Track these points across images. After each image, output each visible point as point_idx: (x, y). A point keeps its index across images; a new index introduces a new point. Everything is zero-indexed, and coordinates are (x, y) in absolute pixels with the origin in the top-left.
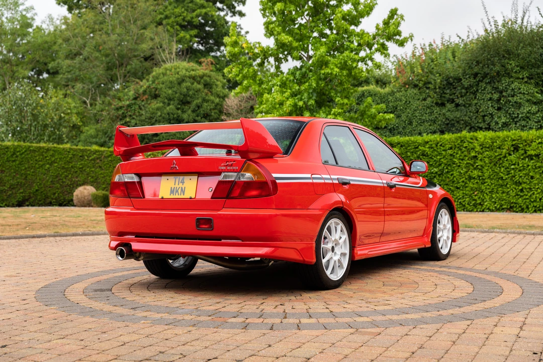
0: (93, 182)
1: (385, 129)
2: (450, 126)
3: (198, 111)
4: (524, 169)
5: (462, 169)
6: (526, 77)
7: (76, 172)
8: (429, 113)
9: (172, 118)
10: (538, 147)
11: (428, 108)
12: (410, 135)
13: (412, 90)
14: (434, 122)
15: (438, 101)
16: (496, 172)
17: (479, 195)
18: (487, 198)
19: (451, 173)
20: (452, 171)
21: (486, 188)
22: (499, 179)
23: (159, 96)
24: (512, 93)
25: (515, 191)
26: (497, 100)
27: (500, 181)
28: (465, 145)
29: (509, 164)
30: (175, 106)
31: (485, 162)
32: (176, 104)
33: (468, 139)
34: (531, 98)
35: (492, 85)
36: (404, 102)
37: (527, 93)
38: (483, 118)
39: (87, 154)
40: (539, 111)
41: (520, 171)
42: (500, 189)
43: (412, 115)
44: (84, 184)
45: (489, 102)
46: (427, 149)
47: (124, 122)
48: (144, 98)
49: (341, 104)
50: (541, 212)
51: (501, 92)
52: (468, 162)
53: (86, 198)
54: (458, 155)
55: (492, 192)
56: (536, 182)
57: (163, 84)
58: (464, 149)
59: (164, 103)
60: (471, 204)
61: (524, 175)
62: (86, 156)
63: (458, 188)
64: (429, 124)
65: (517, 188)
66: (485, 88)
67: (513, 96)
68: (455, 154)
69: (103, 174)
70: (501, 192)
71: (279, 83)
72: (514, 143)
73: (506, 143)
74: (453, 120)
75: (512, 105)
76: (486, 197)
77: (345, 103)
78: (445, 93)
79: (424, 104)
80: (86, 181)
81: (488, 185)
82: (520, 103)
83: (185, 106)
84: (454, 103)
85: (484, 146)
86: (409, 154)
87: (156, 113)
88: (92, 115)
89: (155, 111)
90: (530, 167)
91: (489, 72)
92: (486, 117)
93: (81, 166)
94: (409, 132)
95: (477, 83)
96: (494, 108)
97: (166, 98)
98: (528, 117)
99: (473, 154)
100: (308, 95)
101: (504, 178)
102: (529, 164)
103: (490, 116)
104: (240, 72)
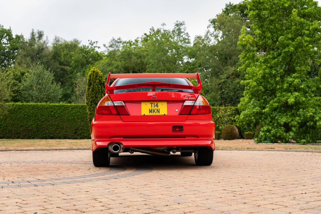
23: (240, 76)
47: (221, 92)
48: (232, 77)
49: (299, 71)
71: (263, 61)
87: (237, 86)
88: (210, 89)
89: (236, 84)
100: (281, 66)
104: (245, 56)
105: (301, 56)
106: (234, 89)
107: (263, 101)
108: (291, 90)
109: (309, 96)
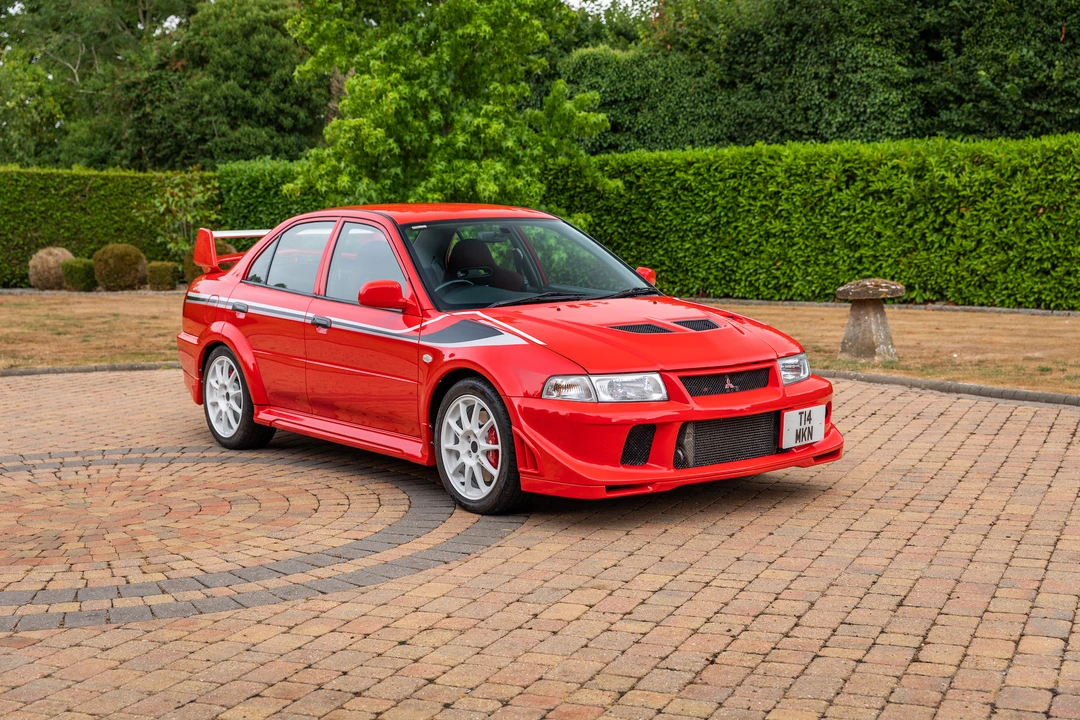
0: (68, 239)
1: (628, 133)
2: (744, 128)
3: (286, 91)
4: (864, 219)
5: (754, 218)
6: (879, 32)
7: (33, 220)
8: (707, 101)
9: (233, 106)
10: (890, 176)
11: (706, 90)
12: (673, 144)
13: (679, 54)
14: (718, 119)
15: (724, 77)
16: (814, 224)
17: (784, 268)
18: (799, 274)
19: (734, 224)
20: (736, 220)
21: (796, 254)
22: (820, 237)
23: (207, 62)
24: (854, 65)
25: (848, 262)
26: (827, 77)
27: (821, 240)
28: (758, 171)
29: (838, 208)
30: (238, 83)
31: (794, 204)
32: (240, 78)
33: (764, 159)
34: (888, 75)
35: (819, 47)
36: (661, 79)
37: (880, 64)
38: (805, 113)
39: (55, 184)
40: (903, 100)
41: (857, 221)
42: (821, 257)
43: (677, 104)
44: (51, 243)
45: (814, 83)
46: (691, 178)
47: (140, 114)
48: (180, 63)
49: (499, 95)
50: (894, 303)
51: (834, 64)
52: (764, 203)
53: (53, 272)
54: (746, 190)
55: (808, 261)
56: (885, 244)
57: (216, 36)
58: (757, 178)
59: (217, 75)
60: (770, 286)
61: (864, 231)
62: (53, 186)
63: (746, 254)
64: (708, 123)
65: (851, 255)
66: (806, 54)
67: (855, 72)
68: (741, 188)
69: (89, 224)
70: (823, 262)
71: (382, 53)
72: (847, 165)
73: (831, 166)
74: (750, 116)
75: (854, 88)
76: (796, 272)
77: (509, 92)
78: (739, 63)
79: (698, 83)
80: (55, 237)
81: (800, 248)
82: (868, 85)
83: (259, 80)
84: (753, 83)
85: (793, 172)
86: (658, 186)
87: (202, 97)
88: (83, 98)
89: (199, 92)
90: (874, 215)
91: (810, 22)
92: (810, 112)
93: (43, 209)
94: (672, 139)
95: (791, 43)
96: (823, 93)
97: (222, 66)
98: (883, 114)
99: (772, 188)
100: (441, 76)
101: (828, 236)
102: (874, 208)
103: (817, 110)
104: (313, 29)
105: (509, 53)
106: (190, 107)
107: (388, 182)
108: (475, 151)
109: (526, 172)
